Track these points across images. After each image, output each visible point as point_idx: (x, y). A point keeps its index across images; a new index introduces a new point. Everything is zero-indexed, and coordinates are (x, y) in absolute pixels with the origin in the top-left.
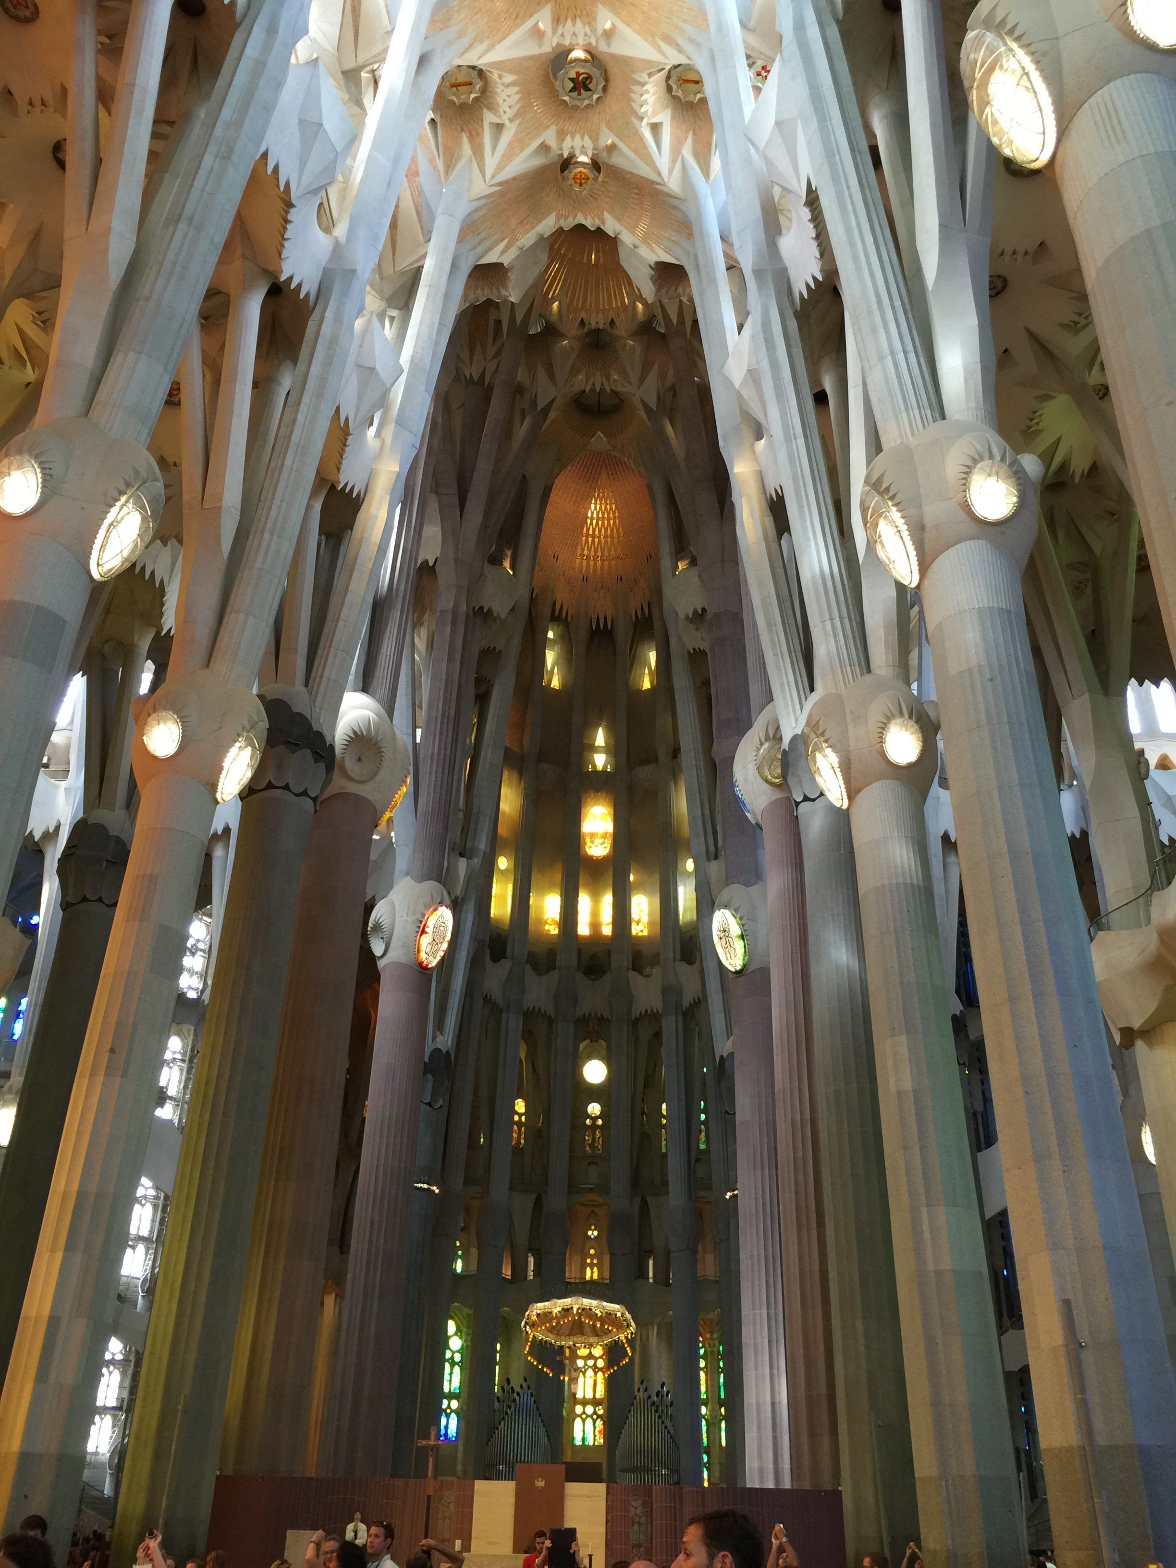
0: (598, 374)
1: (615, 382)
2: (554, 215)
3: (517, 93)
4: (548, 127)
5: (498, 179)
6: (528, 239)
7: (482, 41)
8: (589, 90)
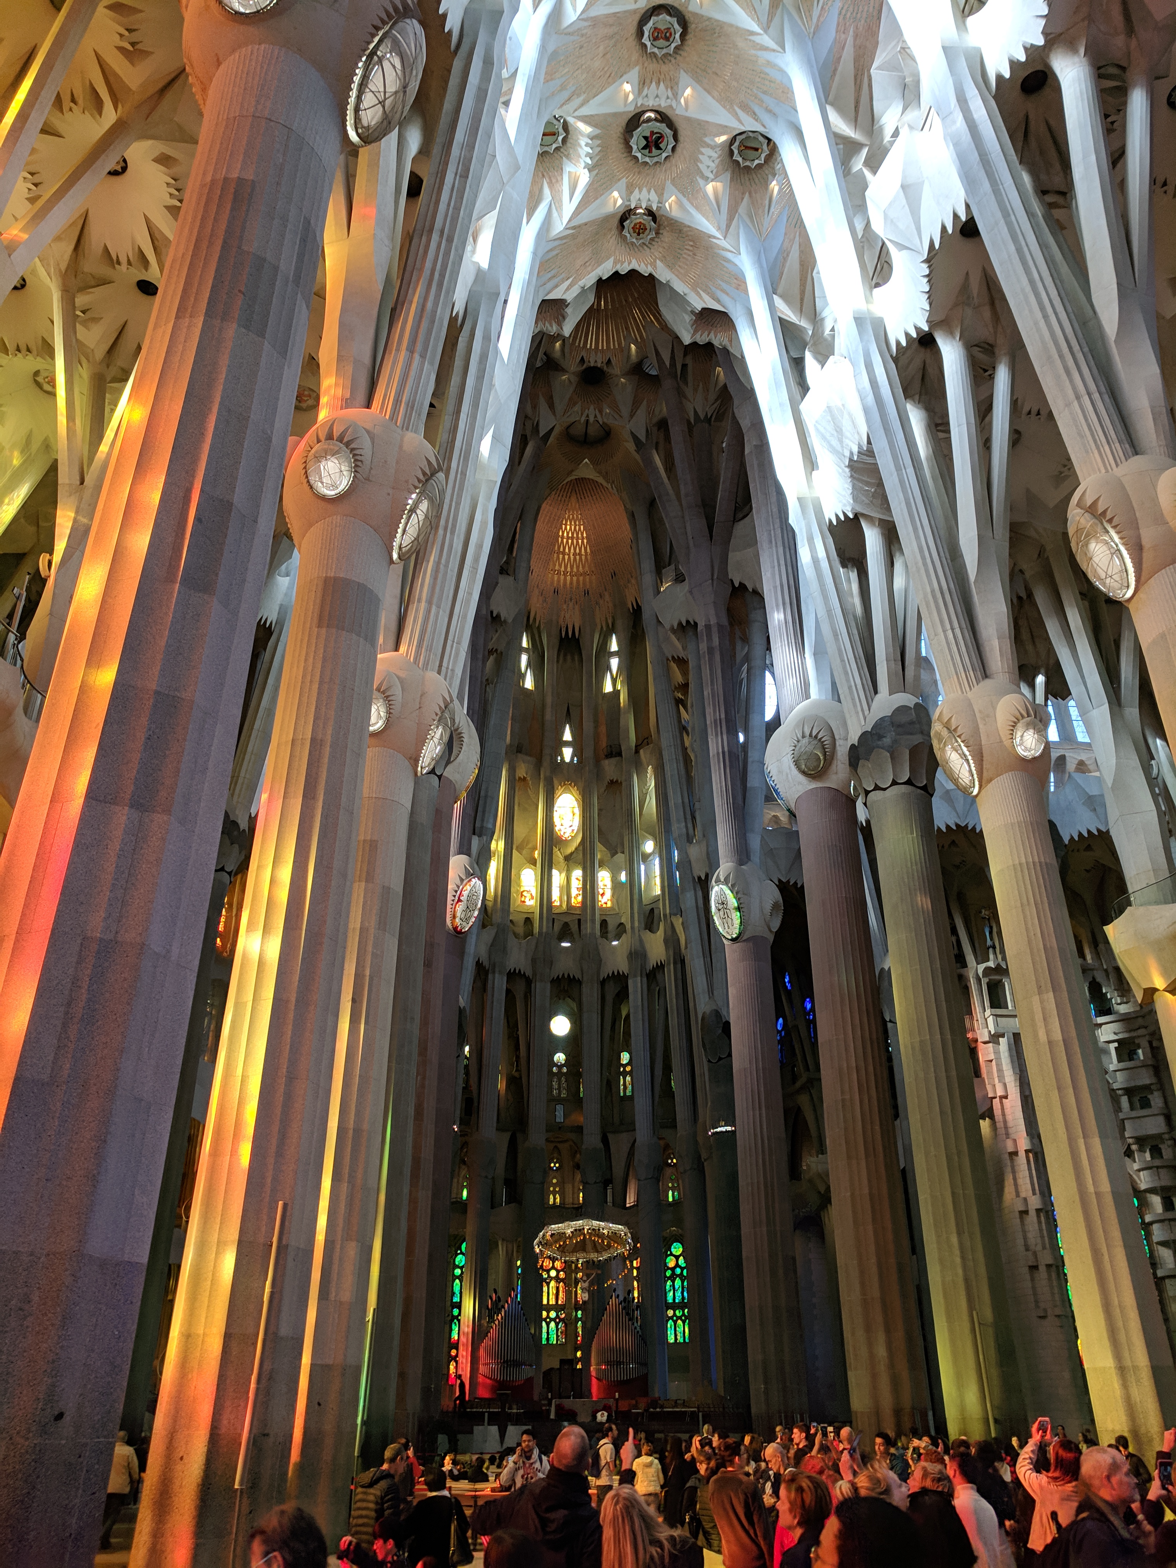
0: (592, 407)
1: (607, 415)
2: (612, 260)
3: (598, 146)
4: (619, 180)
5: (575, 223)
6: (590, 280)
7: (579, 96)
8: (660, 149)
